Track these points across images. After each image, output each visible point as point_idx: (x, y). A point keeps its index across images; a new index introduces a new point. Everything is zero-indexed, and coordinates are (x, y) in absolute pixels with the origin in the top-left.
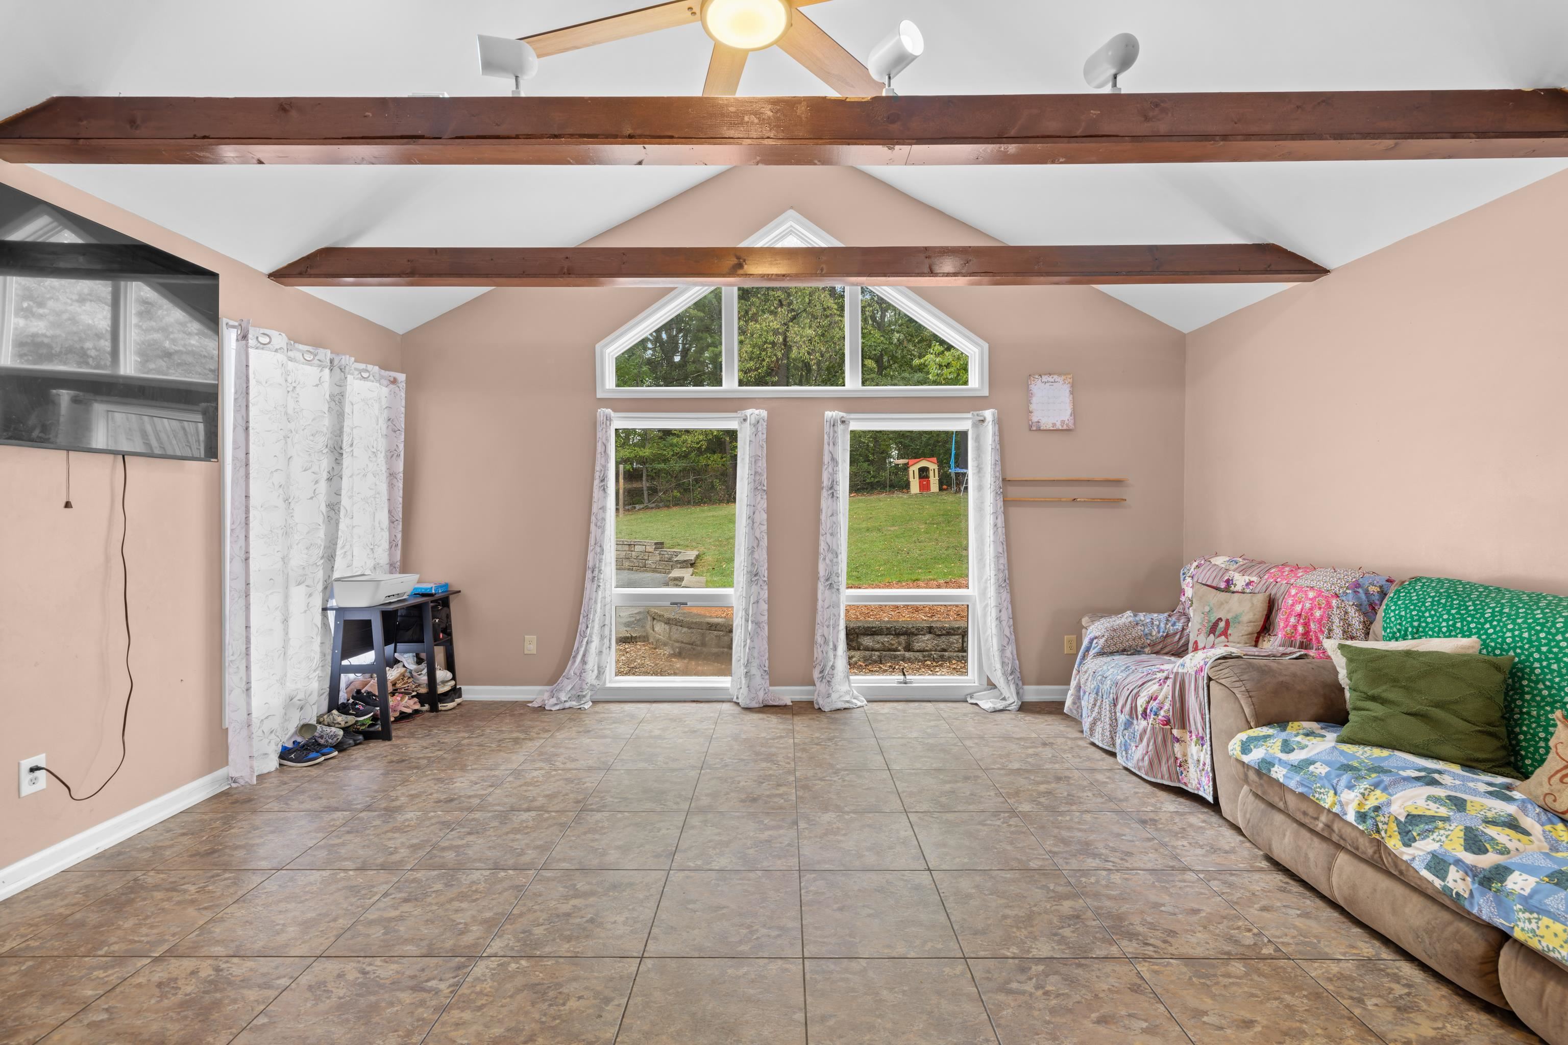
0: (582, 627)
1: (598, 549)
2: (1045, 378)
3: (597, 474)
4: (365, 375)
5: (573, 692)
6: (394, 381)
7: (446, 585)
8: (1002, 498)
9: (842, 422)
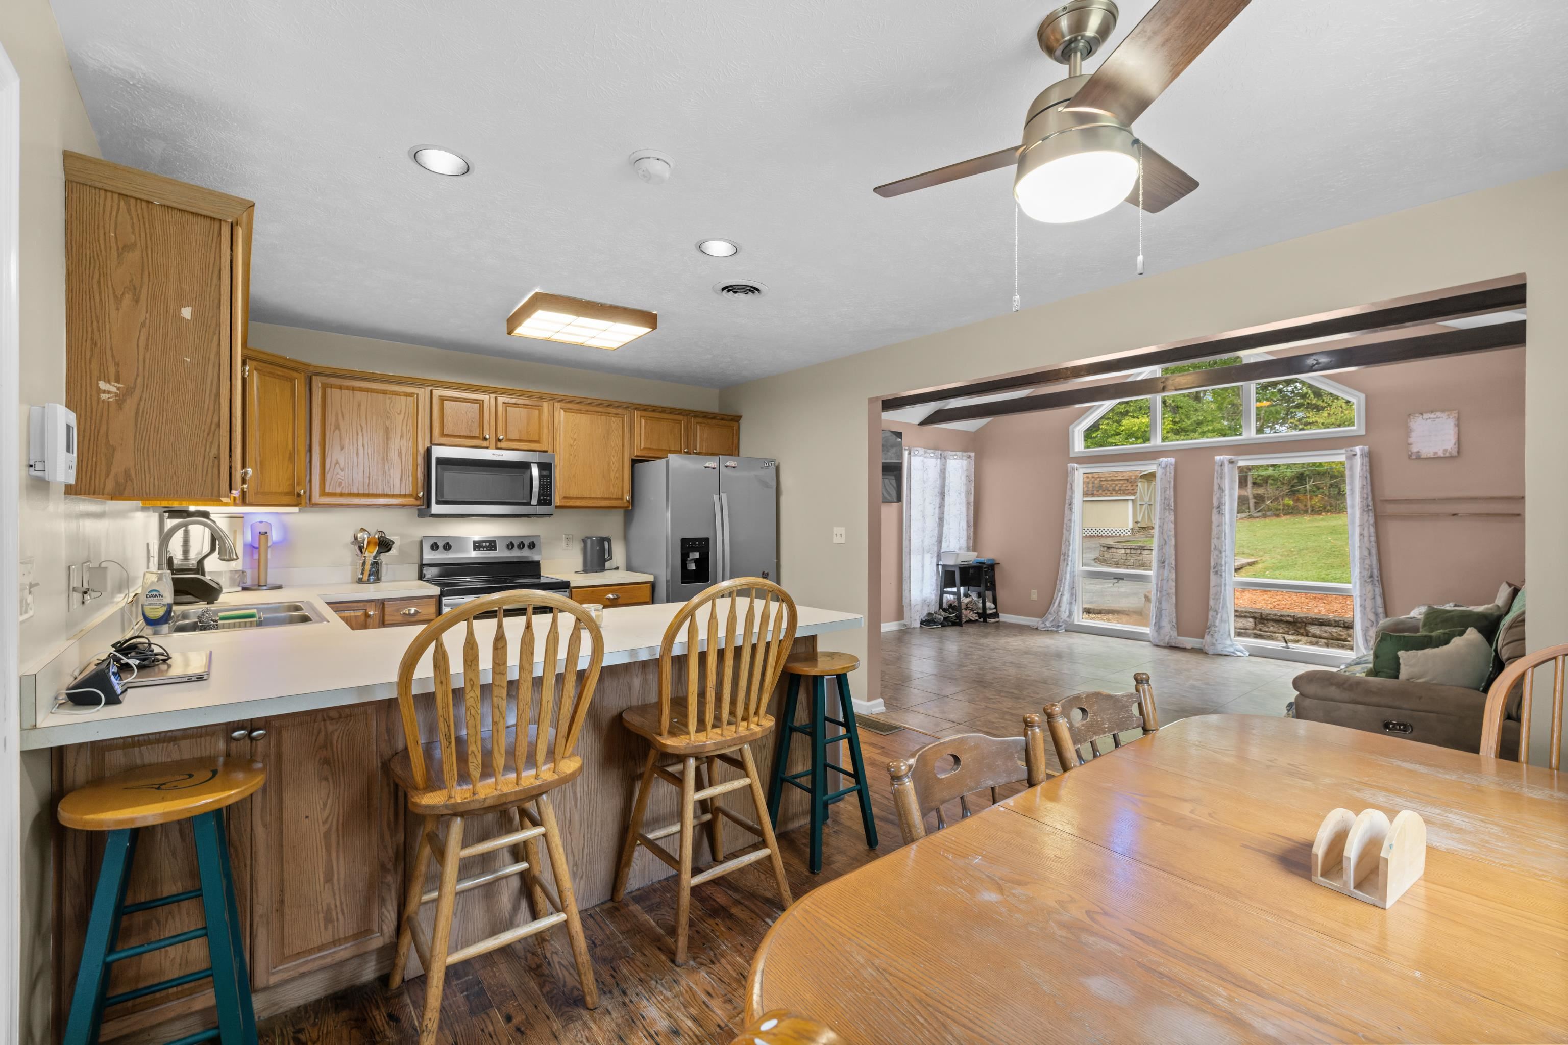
0: (1057, 586)
2: (1425, 416)
3: (1067, 501)
4: (956, 457)
5: (1054, 623)
7: (993, 560)
8: (1371, 514)
9: (1231, 462)
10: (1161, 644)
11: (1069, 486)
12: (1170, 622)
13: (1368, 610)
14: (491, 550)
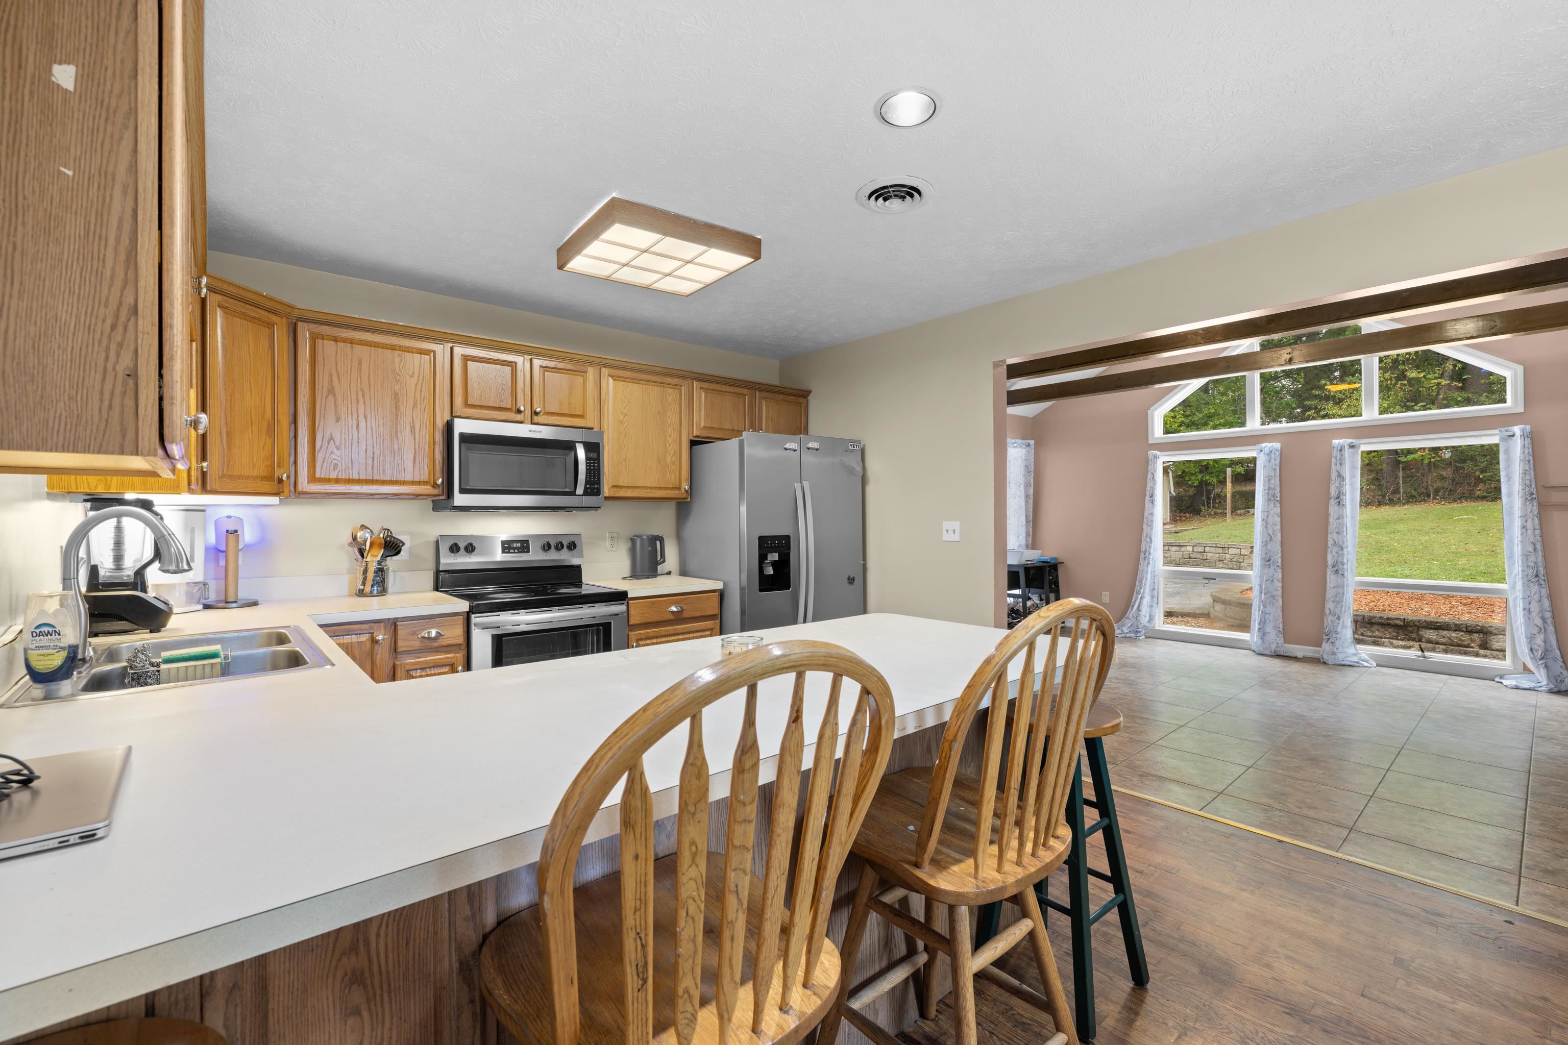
0: (1137, 588)
1: (1148, 540)
3: (1148, 493)
4: (1015, 445)
5: (1132, 628)
6: (1028, 445)
7: (1056, 559)
8: (1535, 504)
9: (1352, 446)
10: (1267, 652)
11: (1150, 476)
12: (1275, 628)
13: (1534, 614)
14: (523, 552)
